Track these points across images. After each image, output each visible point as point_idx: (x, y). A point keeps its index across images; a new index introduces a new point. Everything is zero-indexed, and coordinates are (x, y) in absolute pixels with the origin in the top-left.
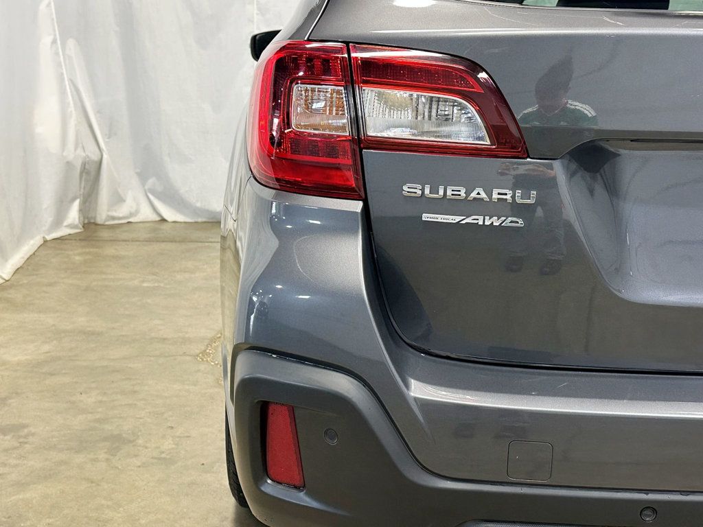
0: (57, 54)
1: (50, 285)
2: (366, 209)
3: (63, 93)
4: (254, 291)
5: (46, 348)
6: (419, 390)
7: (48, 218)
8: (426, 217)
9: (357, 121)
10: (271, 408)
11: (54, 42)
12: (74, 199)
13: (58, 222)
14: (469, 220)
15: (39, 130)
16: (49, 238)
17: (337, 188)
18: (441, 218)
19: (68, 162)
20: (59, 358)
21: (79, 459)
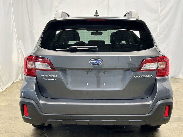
0: (17, 44)
1: (12, 91)
2: (36, 78)
3: (18, 52)
4: (23, 89)
5: (9, 103)
6: (41, 102)
7: (15, 78)
8: (44, 79)
9: (35, 66)
10: (24, 105)
11: (17, 41)
12: (20, 74)
13: (17, 78)
14: (49, 79)
15: (13, 59)
16: (14, 82)
17: (33, 75)
18: (46, 79)
19: (19, 66)
20: (10, 105)
21: (10, 120)
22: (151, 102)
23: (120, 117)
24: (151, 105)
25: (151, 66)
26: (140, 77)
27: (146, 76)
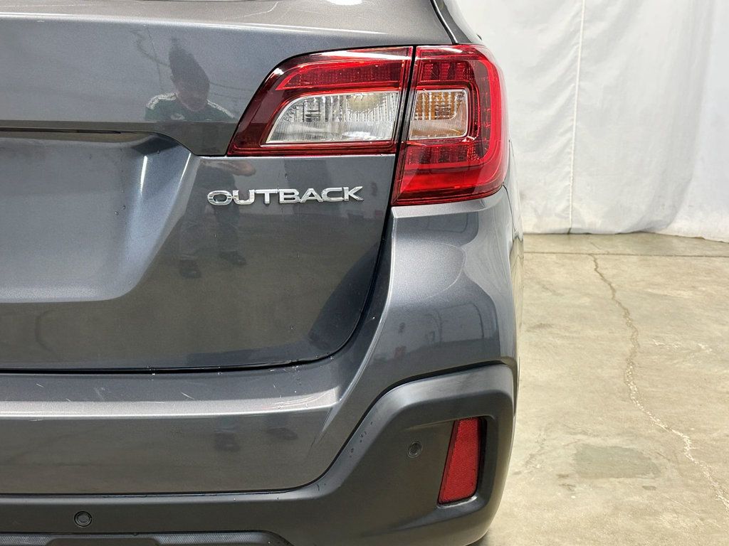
22: (327, 399)
23: (81, 511)
24: (331, 418)
25: (351, 118)
26: (260, 197)
27: (306, 197)
